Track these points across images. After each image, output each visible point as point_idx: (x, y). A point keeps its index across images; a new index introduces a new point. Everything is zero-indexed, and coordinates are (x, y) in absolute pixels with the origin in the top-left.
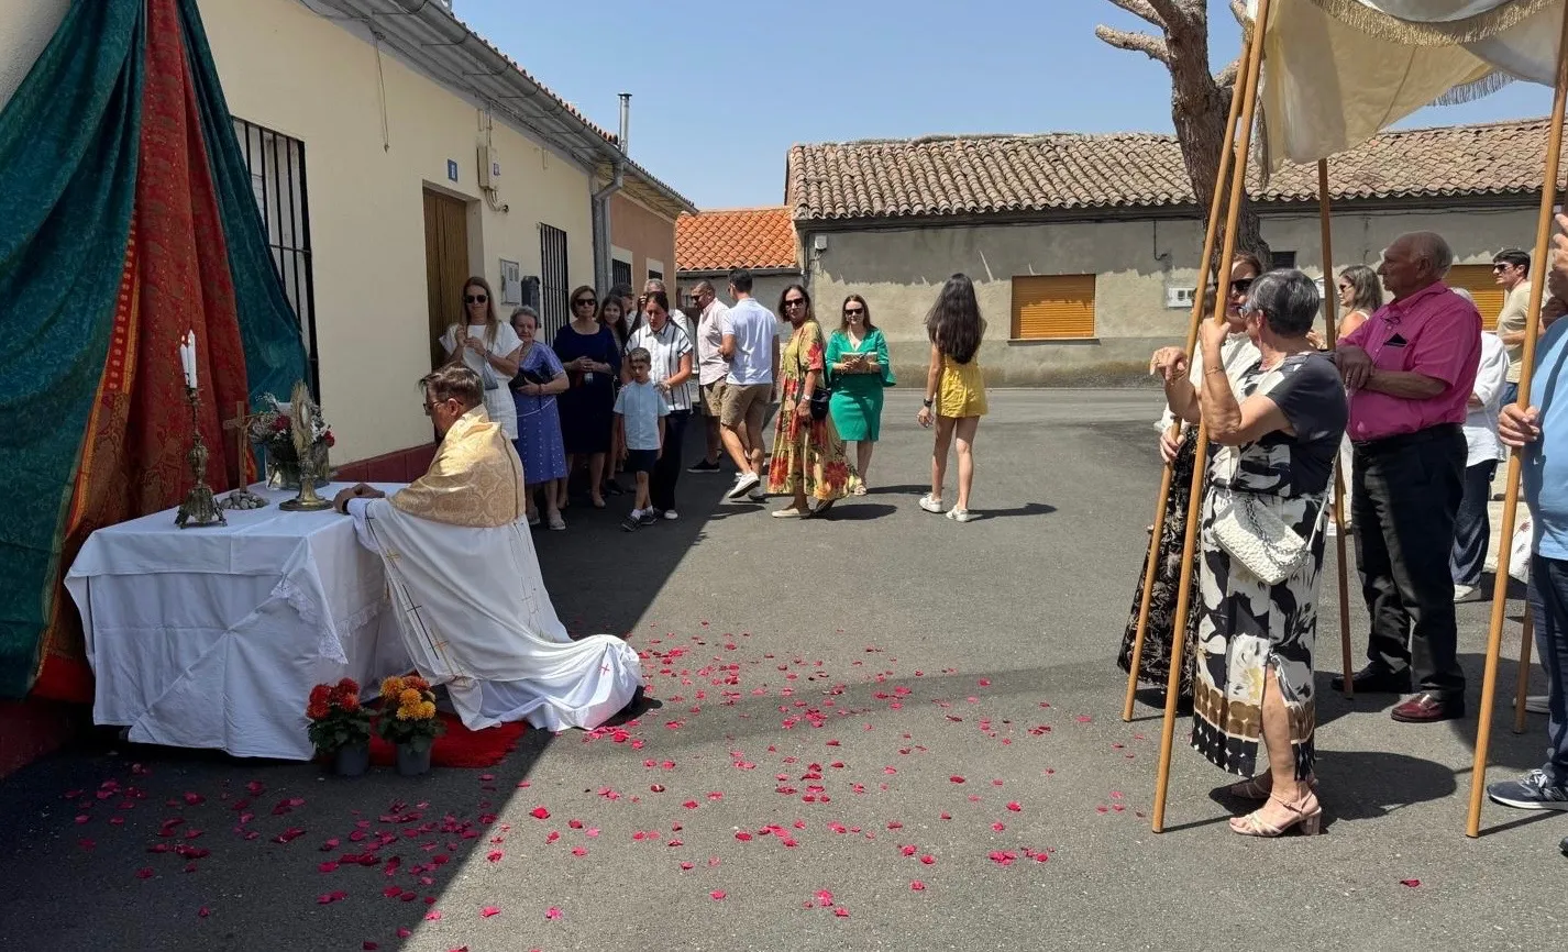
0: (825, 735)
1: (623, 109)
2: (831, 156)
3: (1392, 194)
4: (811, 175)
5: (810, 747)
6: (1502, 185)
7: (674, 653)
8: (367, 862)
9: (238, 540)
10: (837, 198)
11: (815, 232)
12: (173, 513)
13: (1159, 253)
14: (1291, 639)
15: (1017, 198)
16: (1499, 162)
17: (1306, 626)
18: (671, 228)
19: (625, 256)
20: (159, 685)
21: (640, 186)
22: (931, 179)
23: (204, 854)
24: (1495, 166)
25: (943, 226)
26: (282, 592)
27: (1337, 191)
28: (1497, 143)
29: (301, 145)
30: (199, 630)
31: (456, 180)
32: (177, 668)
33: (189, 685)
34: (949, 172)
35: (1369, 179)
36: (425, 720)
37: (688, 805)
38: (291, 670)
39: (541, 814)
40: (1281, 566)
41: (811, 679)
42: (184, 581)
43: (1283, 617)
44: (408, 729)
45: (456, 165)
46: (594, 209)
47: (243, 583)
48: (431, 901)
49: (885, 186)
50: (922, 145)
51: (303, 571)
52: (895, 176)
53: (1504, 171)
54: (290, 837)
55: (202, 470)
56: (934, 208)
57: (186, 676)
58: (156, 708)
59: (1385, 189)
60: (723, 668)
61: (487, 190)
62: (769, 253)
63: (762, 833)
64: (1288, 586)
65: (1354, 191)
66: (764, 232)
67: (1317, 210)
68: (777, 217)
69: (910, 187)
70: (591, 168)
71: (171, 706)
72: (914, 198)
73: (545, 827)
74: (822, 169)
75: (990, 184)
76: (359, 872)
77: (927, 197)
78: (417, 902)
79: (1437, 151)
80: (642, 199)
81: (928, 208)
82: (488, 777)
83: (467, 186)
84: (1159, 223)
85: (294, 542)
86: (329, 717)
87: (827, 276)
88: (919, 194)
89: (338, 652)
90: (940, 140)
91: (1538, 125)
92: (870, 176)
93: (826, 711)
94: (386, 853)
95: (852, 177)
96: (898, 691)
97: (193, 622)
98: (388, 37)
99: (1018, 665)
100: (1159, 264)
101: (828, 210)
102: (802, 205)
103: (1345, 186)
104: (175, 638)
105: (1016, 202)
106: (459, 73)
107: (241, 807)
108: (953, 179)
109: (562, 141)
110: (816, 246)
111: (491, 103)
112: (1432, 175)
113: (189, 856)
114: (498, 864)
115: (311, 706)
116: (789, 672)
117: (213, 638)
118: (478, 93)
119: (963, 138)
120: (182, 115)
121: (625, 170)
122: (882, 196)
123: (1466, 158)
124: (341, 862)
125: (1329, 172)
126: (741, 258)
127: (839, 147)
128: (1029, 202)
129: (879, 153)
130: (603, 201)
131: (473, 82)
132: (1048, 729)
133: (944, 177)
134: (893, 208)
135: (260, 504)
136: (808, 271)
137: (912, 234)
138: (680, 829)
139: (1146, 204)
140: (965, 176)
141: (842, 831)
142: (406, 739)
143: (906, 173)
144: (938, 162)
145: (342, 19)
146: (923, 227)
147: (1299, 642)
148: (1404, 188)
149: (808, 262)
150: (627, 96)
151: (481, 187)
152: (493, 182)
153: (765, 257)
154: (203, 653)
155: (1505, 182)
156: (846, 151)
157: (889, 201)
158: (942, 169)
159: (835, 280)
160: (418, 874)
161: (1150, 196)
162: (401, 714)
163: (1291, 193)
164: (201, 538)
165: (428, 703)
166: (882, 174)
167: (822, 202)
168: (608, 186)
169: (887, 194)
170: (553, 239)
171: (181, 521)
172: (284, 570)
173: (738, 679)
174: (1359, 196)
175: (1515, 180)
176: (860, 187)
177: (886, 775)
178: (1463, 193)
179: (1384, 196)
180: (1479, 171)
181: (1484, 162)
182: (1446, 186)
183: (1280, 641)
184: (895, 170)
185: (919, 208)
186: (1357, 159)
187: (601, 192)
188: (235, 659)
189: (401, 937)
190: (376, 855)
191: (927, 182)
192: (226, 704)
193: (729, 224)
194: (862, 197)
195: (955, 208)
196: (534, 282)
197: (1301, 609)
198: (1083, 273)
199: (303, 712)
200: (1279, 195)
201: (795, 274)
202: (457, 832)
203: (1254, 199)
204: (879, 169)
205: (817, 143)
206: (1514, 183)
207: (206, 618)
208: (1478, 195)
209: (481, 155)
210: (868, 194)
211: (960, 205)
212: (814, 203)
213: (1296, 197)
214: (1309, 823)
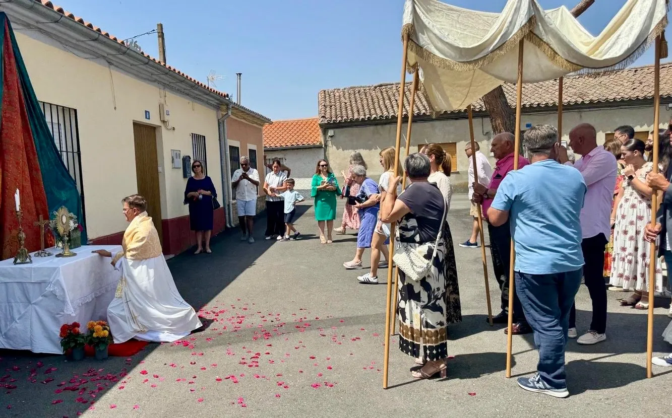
0: (268, 342)
1: (238, 80)
2: (337, 94)
3: (591, 102)
4: (328, 103)
5: (261, 347)
6: (644, 95)
7: (221, 312)
8: (74, 389)
9: (34, 268)
10: (338, 113)
11: (328, 128)
12: (13, 260)
13: (485, 132)
14: (432, 302)
15: (419, 110)
16: (644, 85)
17: (439, 297)
18: (261, 130)
19: (236, 144)
20: (6, 325)
21: (242, 113)
22: (381, 102)
23: (15, 387)
24: (642, 86)
25: (386, 124)
26: (49, 289)
27: (566, 101)
28: (644, 75)
29: (75, 111)
30: (21, 304)
31: (149, 119)
32: (13, 319)
33: (18, 325)
34: (390, 99)
35: (581, 95)
36: (104, 337)
37: (202, 369)
38: (55, 319)
39: (144, 373)
40: (418, 273)
41: (272, 321)
42: (15, 285)
43: (426, 293)
44: (97, 341)
45: (149, 112)
46: (219, 126)
47: (37, 286)
48: (92, 403)
49: (360, 107)
50: (378, 88)
51: (58, 280)
52: (365, 102)
53: (645, 88)
54: (47, 382)
55: (23, 242)
56: (381, 116)
57: (16, 322)
58: (5, 334)
59: (588, 99)
60: (239, 317)
61: (164, 122)
62: (309, 138)
63: (227, 378)
64: (427, 280)
65: (574, 100)
66: (308, 129)
67: (557, 110)
68: (314, 122)
69: (371, 107)
70: (217, 108)
71: (11, 333)
72: (373, 111)
73: (144, 377)
74: (333, 100)
75: (408, 104)
76: (71, 393)
77: (378, 111)
78: (87, 403)
79: (615, 81)
80: (244, 119)
81: (378, 116)
82: (129, 359)
83: (154, 121)
84: (484, 119)
85: (55, 269)
86: (68, 337)
87: (334, 147)
88: (375, 109)
89: (71, 311)
90: (387, 85)
91: (665, 66)
92: (354, 102)
93: (272, 333)
94: (81, 387)
95: (346, 103)
96: (306, 325)
97: (18, 301)
98: (115, 63)
99: (360, 314)
100: (486, 137)
101: (334, 119)
102: (323, 117)
103: (570, 98)
104: (12, 307)
105: (418, 112)
106: (150, 74)
107: (33, 371)
108: (391, 102)
109: (202, 98)
110: (329, 135)
111: (166, 86)
112: (612, 91)
113: (9, 388)
114: (122, 390)
115: (61, 333)
116: (264, 319)
117: (26, 307)
118: (159, 82)
119: (397, 84)
120: (18, 106)
121: (232, 107)
122: (358, 111)
123: (629, 83)
124: (64, 390)
125: (563, 92)
126: (296, 141)
127: (341, 90)
128: (424, 111)
129: (359, 92)
130: (223, 122)
131: (157, 78)
132: (359, 339)
133: (387, 102)
134: (363, 117)
135: (49, 255)
136: (326, 146)
137: (372, 128)
138: (195, 377)
139: (478, 110)
140: (396, 100)
141: (258, 377)
142: (97, 345)
143: (370, 100)
144: (385, 95)
145: (93, 58)
146: (377, 124)
147: (437, 303)
148: (597, 98)
149: (326, 141)
150: (240, 74)
151: (161, 121)
152: (166, 118)
153: (307, 140)
154: (22, 313)
155: (645, 93)
156: (343, 92)
157: (361, 113)
158: (386, 98)
159: (338, 149)
160: (91, 394)
161: (479, 106)
162: (95, 335)
163: (544, 103)
164: (21, 269)
165: (105, 331)
166: (359, 101)
167: (332, 115)
168: (226, 115)
169: (361, 110)
170: (199, 140)
171: (15, 263)
172: (51, 280)
173: (243, 322)
174: (576, 103)
175: (650, 93)
176: (349, 108)
177: (285, 357)
178: (625, 100)
179: (588, 102)
180: (634, 89)
181: (637, 84)
182: (617, 97)
183: (426, 303)
184: (365, 99)
185: (374, 116)
186: (578, 86)
187: (222, 117)
188: (34, 314)
189: (78, 415)
190: (78, 387)
191: (379, 103)
192: (31, 332)
193: (292, 126)
194: (349, 112)
195: (391, 115)
196: (188, 158)
197: (434, 290)
198: (451, 142)
199: (58, 334)
200: (539, 104)
201: (320, 147)
202: (110, 379)
203: (527, 106)
204: (358, 99)
205: (331, 89)
206: (650, 94)
207: (24, 299)
208: (632, 100)
209: (161, 107)
210: (352, 110)
211: (393, 114)
212: (328, 116)
213: (547, 105)
214: (442, 372)
